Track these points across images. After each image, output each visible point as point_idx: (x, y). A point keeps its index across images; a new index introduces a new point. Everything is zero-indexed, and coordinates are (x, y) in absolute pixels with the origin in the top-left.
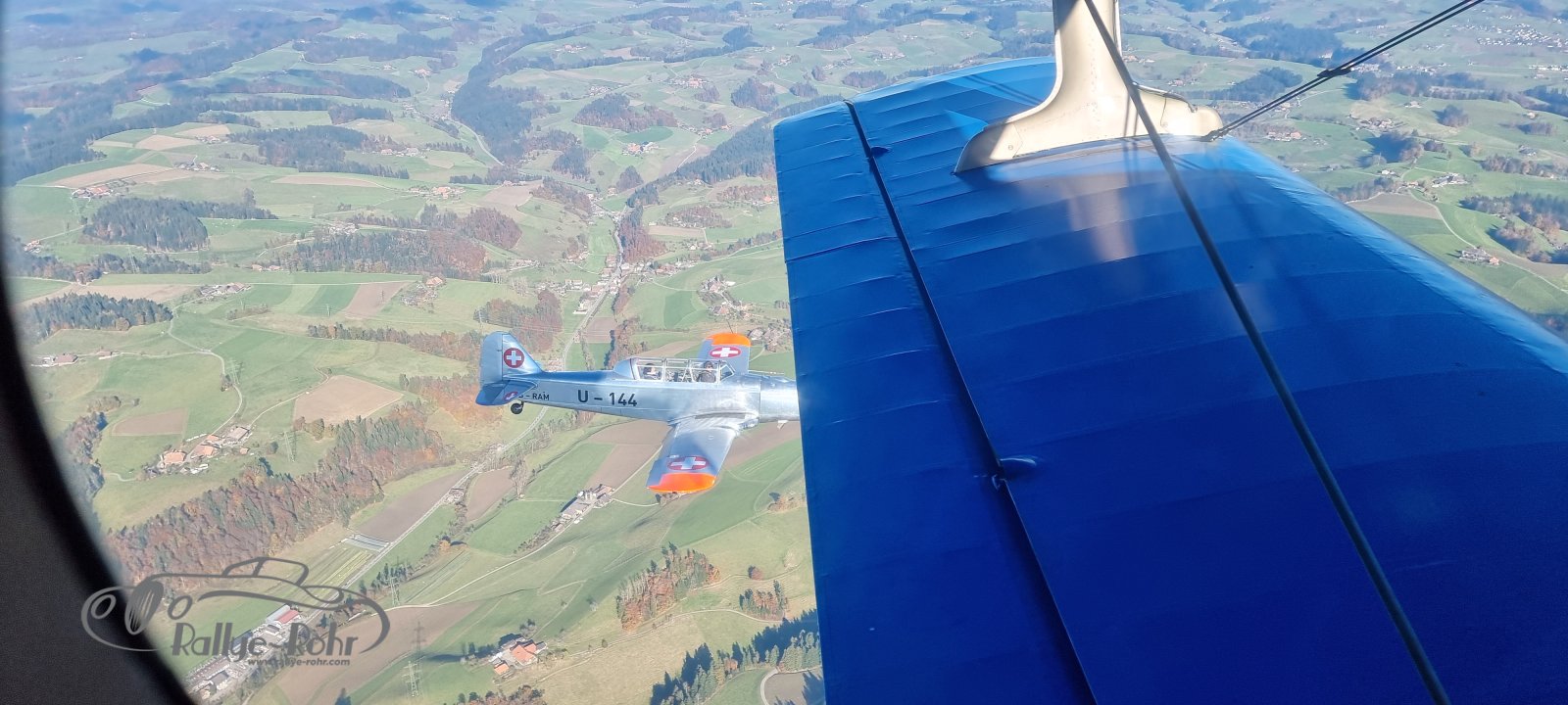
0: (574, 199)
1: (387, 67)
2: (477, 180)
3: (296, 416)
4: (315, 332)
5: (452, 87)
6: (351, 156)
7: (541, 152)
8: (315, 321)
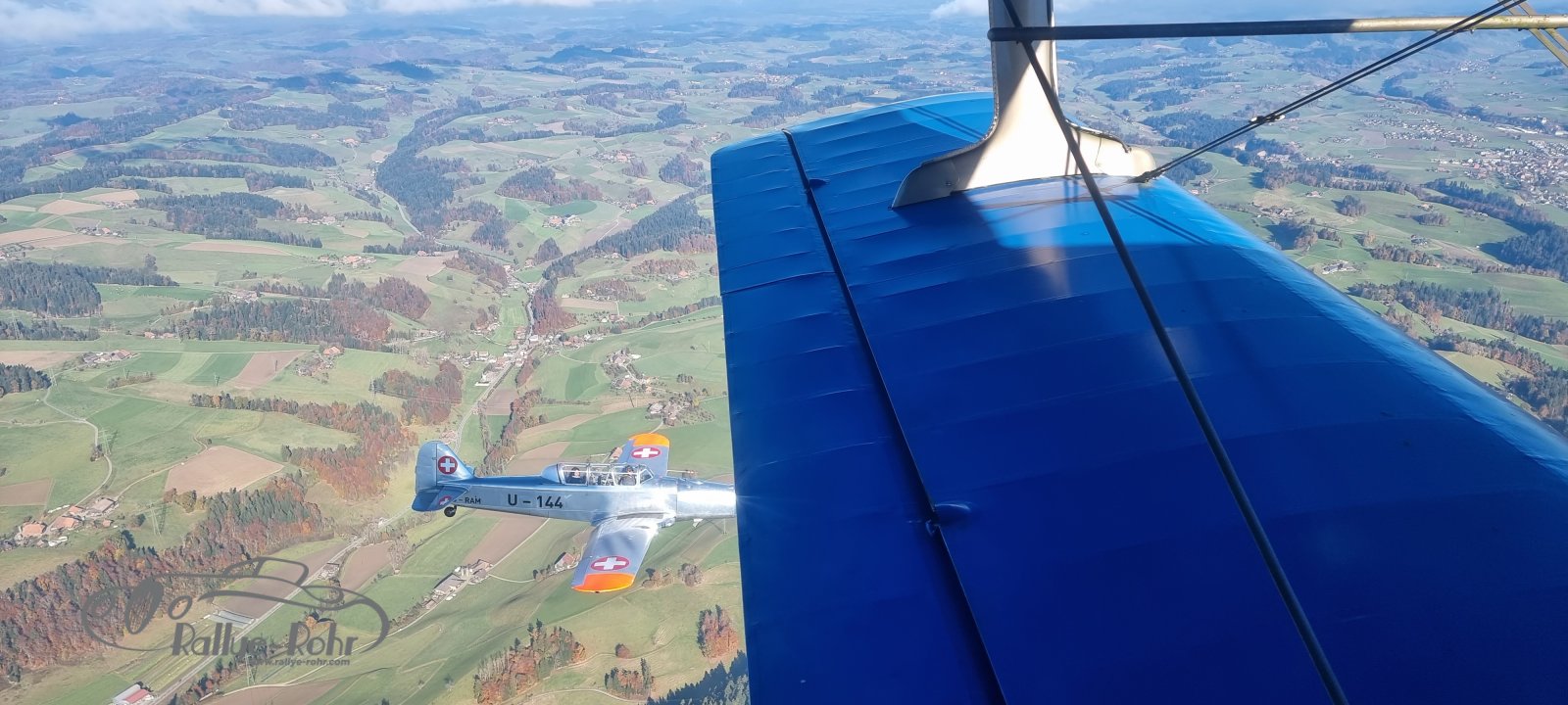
0: (488, 270)
1: (314, 136)
2: (391, 250)
3: (168, 488)
4: (199, 401)
5: (379, 157)
6: (263, 223)
7: (461, 222)
8: (200, 390)
